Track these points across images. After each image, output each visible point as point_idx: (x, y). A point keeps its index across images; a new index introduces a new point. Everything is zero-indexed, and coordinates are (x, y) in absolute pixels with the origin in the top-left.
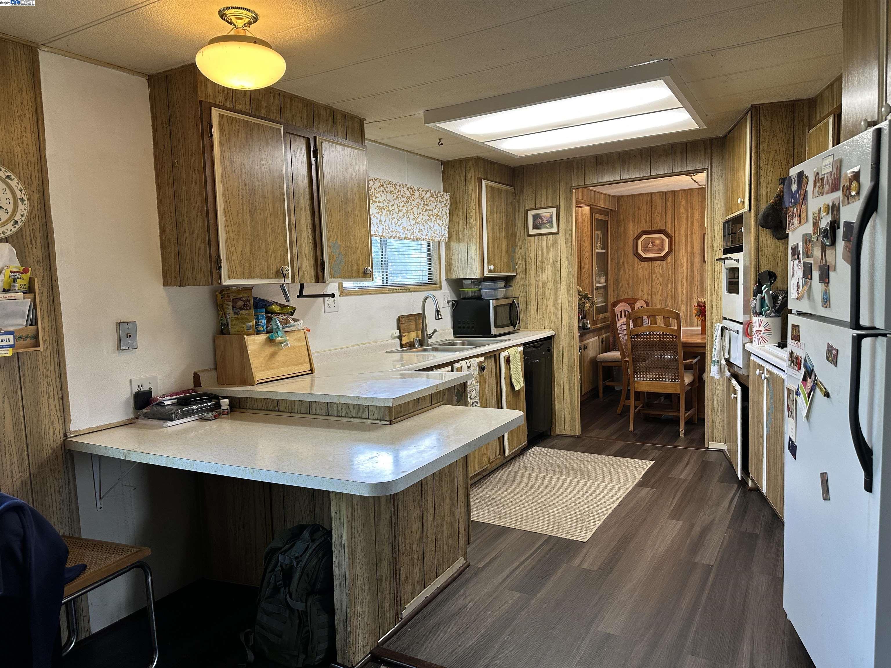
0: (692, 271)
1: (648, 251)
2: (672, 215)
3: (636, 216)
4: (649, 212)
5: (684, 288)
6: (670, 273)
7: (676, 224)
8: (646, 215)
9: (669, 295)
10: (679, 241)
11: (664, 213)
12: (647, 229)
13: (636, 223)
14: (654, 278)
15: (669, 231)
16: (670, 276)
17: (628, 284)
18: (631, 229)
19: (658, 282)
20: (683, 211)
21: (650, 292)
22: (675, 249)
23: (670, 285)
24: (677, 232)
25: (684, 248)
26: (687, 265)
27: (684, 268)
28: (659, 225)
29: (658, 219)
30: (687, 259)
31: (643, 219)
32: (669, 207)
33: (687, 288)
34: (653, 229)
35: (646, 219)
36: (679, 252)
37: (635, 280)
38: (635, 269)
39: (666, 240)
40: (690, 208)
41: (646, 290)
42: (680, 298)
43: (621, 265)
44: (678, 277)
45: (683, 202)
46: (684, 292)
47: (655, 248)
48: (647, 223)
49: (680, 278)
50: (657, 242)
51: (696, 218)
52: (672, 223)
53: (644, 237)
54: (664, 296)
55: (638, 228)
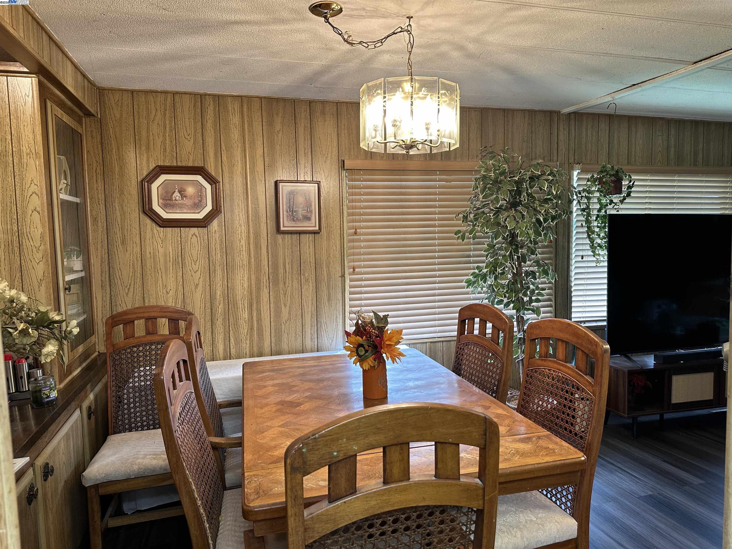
0: (258, 246)
1: (172, 206)
2: (216, 140)
3: (144, 134)
4: (171, 131)
5: (246, 279)
6: (218, 251)
7: (224, 158)
8: (164, 136)
9: (219, 293)
10: (232, 192)
11: (200, 135)
12: (168, 164)
13: (143, 148)
14: (188, 261)
15: (212, 170)
16: (218, 257)
17: (134, 272)
18: (133, 160)
19: (195, 268)
20: (235, 135)
21: (180, 288)
22: (226, 206)
23: (219, 272)
24: (226, 174)
25: (242, 205)
26: (248, 237)
27: (243, 242)
28: (191, 158)
29: (188, 145)
30: (249, 226)
31: (159, 142)
32: (209, 125)
33: (249, 279)
34: (179, 164)
35: (164, 142)
36: (232, 211)
37: (149, 263)
38: (147, 242)
39: (208, 187)
40: (249, 131)
41: (171, 284)
42: (239, 297)
43: (115, 233)
44: (234, 260)
45: (235, 119)
46: (246, 285)
47: (186, 201)
48: (168, 150)
49: (237, 259)
50: (190, 190)
51: (259, 152)
52: (216, 154)
53: (163, 178)
54: (208, 294)
55: (148, 160)
